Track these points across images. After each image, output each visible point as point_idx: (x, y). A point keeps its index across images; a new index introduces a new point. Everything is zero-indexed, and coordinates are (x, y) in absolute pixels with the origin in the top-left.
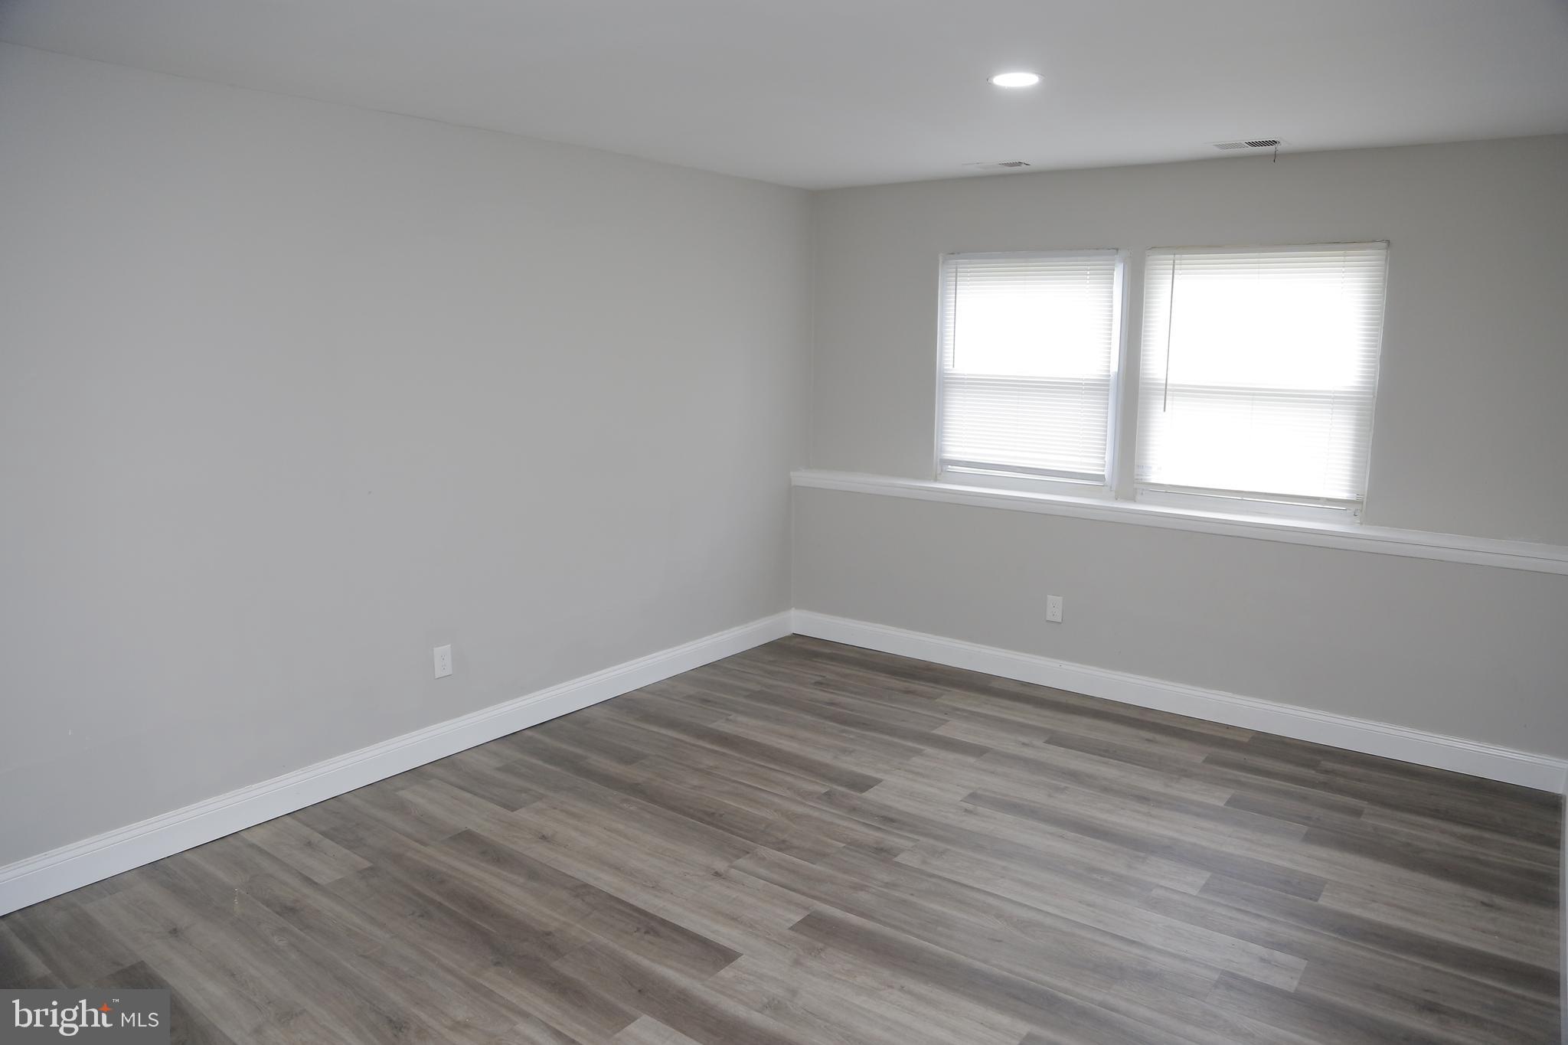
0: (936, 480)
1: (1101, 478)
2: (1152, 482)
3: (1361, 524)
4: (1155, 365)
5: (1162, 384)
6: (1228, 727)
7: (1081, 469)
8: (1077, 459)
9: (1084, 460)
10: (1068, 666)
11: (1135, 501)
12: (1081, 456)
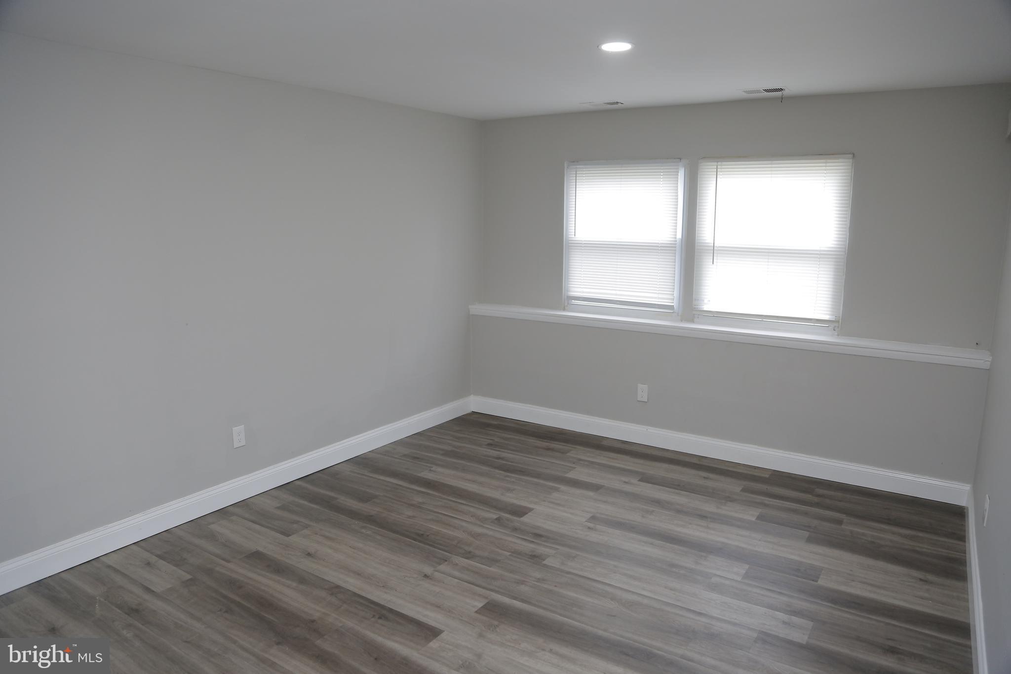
0: (564, 309)
1: (671, 307)
2: (705, 309)
3: (838, 335)
4: (706, 234)
5: (710, 246)
6: (756, 468)
7: (658, 302)
8: (656, 295)
9: (660, 296)
10: (652, 430)
11: (694, 322)
12: (659, 293)
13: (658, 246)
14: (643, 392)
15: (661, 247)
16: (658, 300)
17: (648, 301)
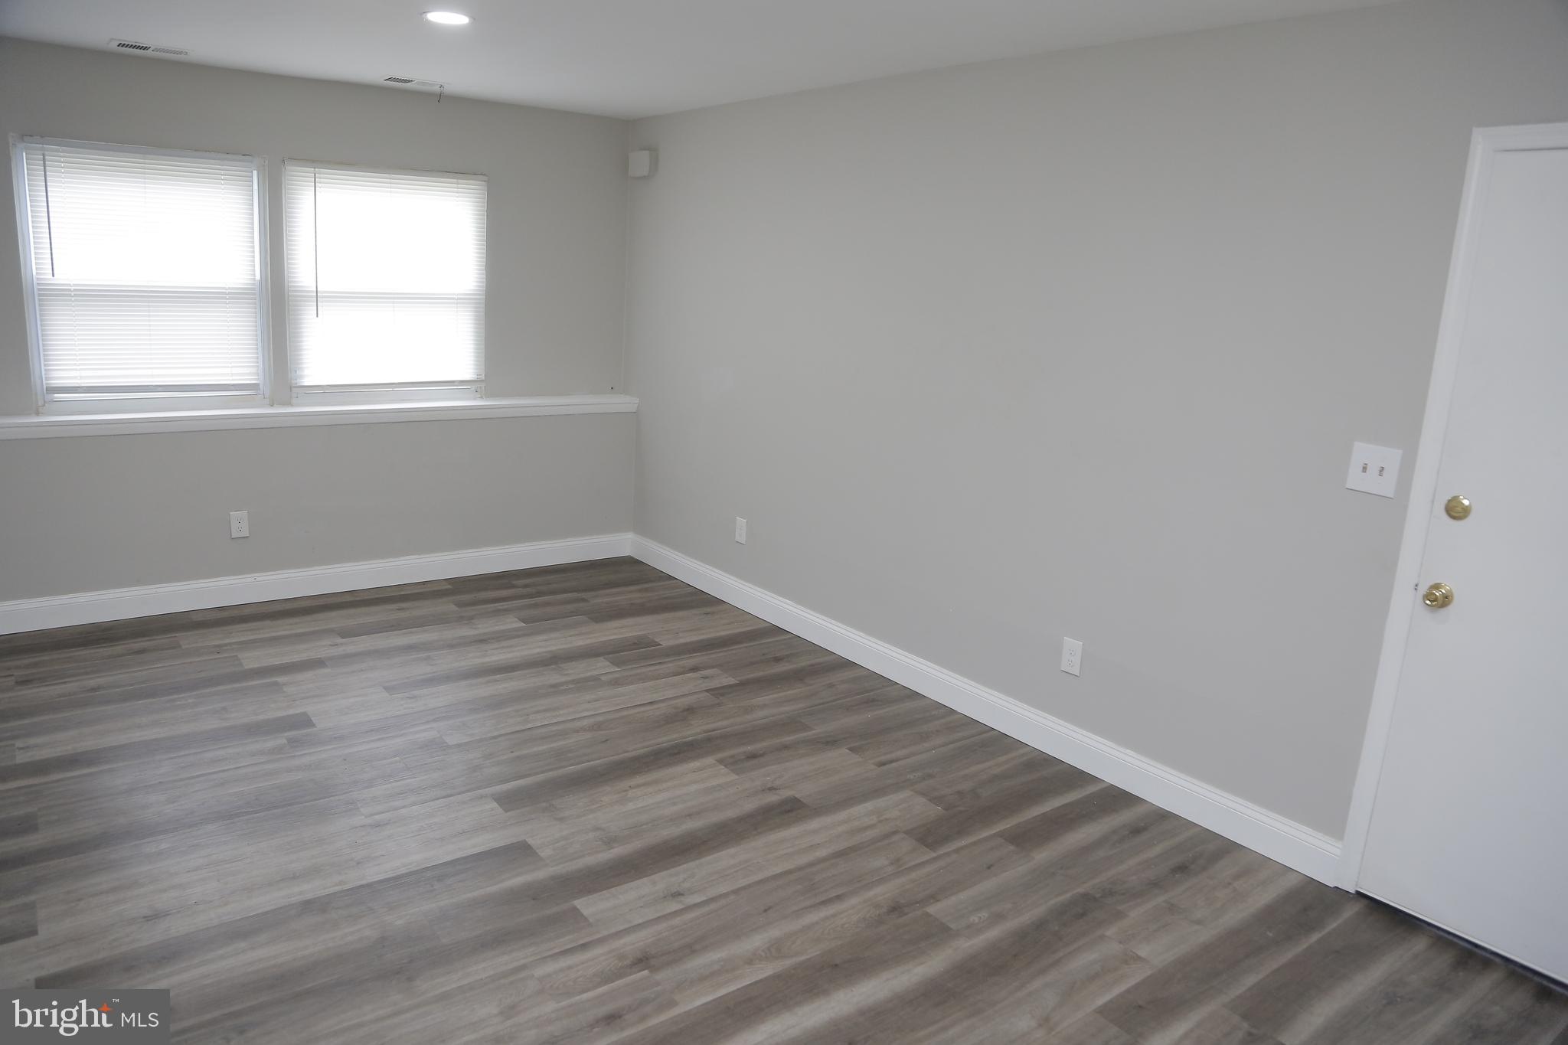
1: (257, 385)
2: (306, 384)
3: (482, 397)
4: (302, 272)
5: (312, 292)
7: (233, 380)
8: (228, 371)
9: (235, 371)
10: (263, 578)
11: (292, 405)
12: (232, 367)
13: (225, 293)
14: (240, 522)
15: (229, 293)
16: (231, 378)
17: (197, 381)
